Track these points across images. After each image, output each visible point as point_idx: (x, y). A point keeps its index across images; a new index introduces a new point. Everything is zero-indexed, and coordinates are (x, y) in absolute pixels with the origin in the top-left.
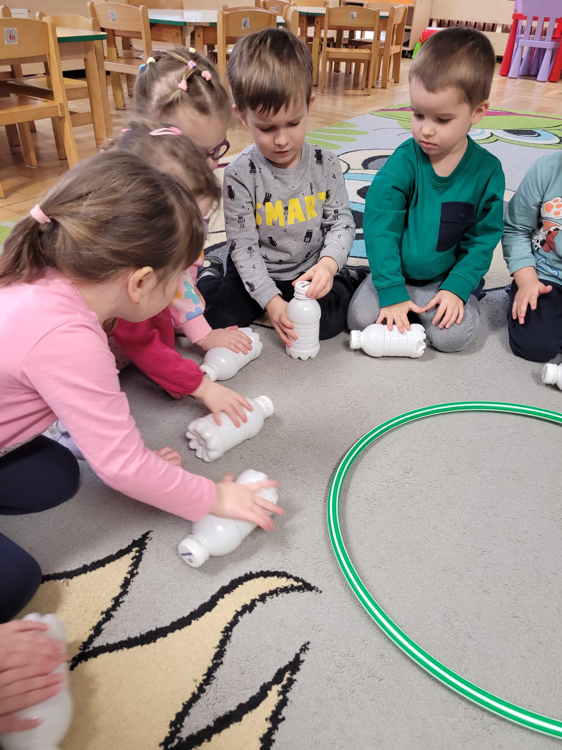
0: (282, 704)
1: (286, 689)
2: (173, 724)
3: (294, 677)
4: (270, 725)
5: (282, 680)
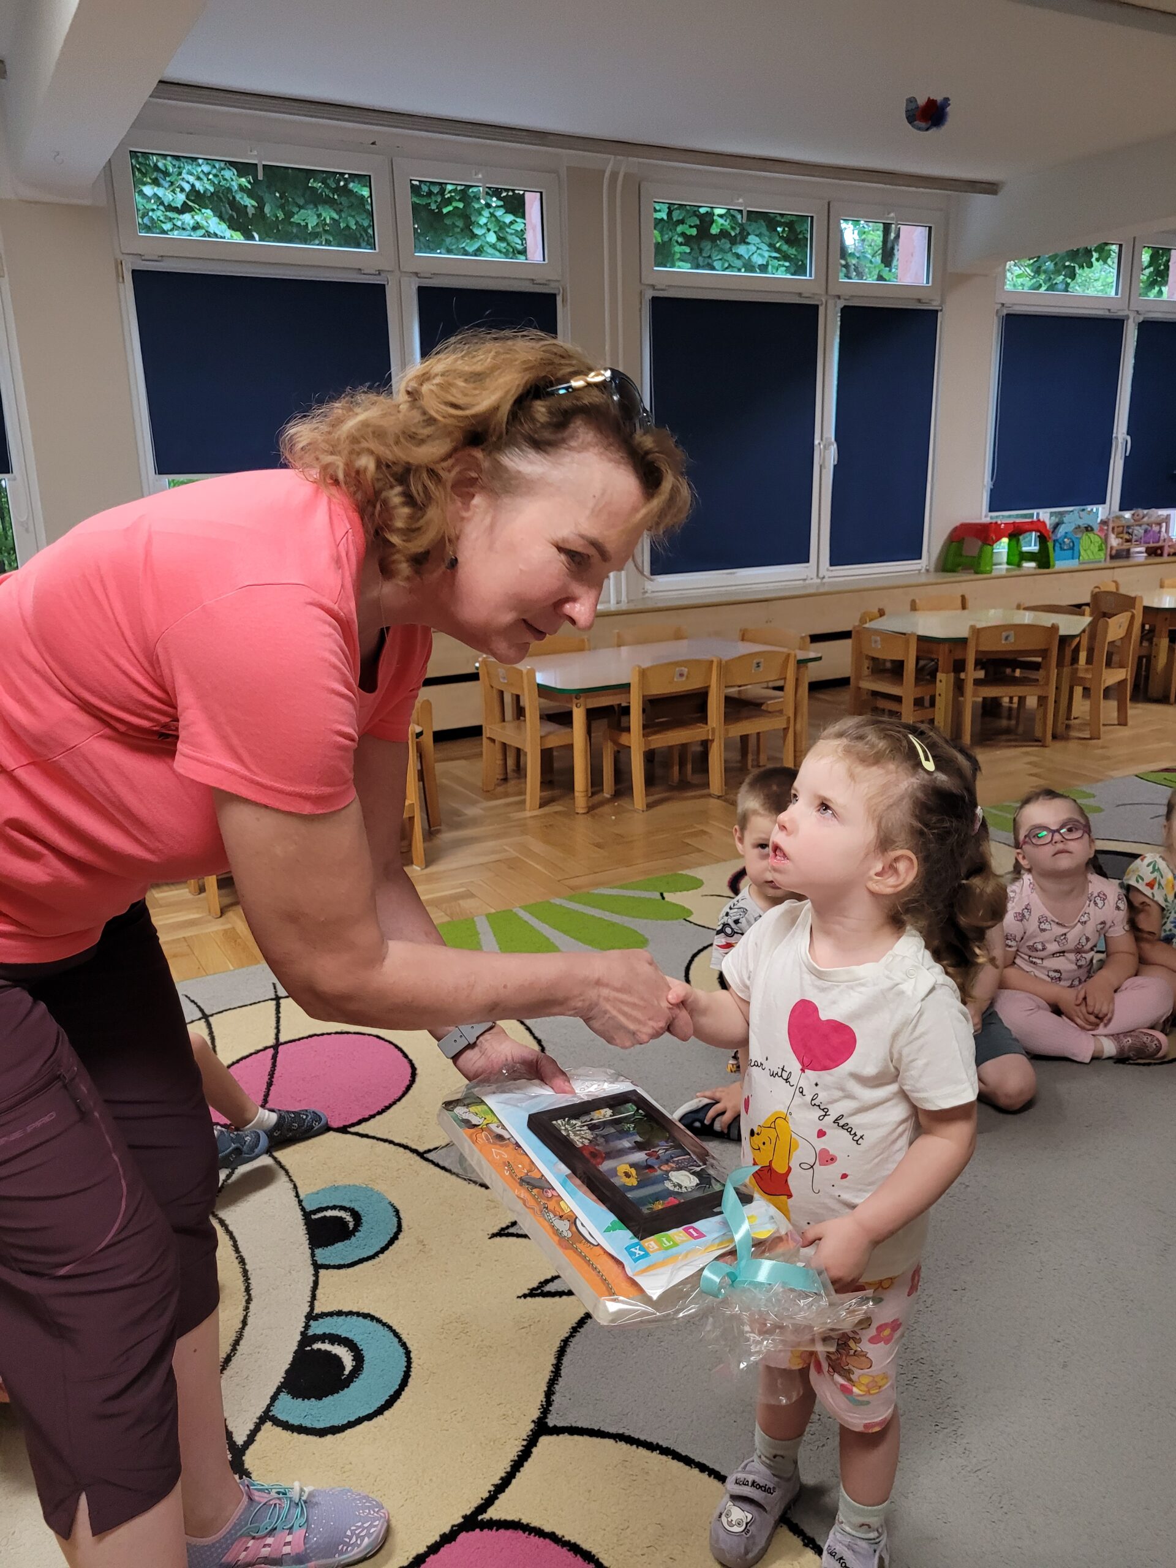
2: (540, 1283)
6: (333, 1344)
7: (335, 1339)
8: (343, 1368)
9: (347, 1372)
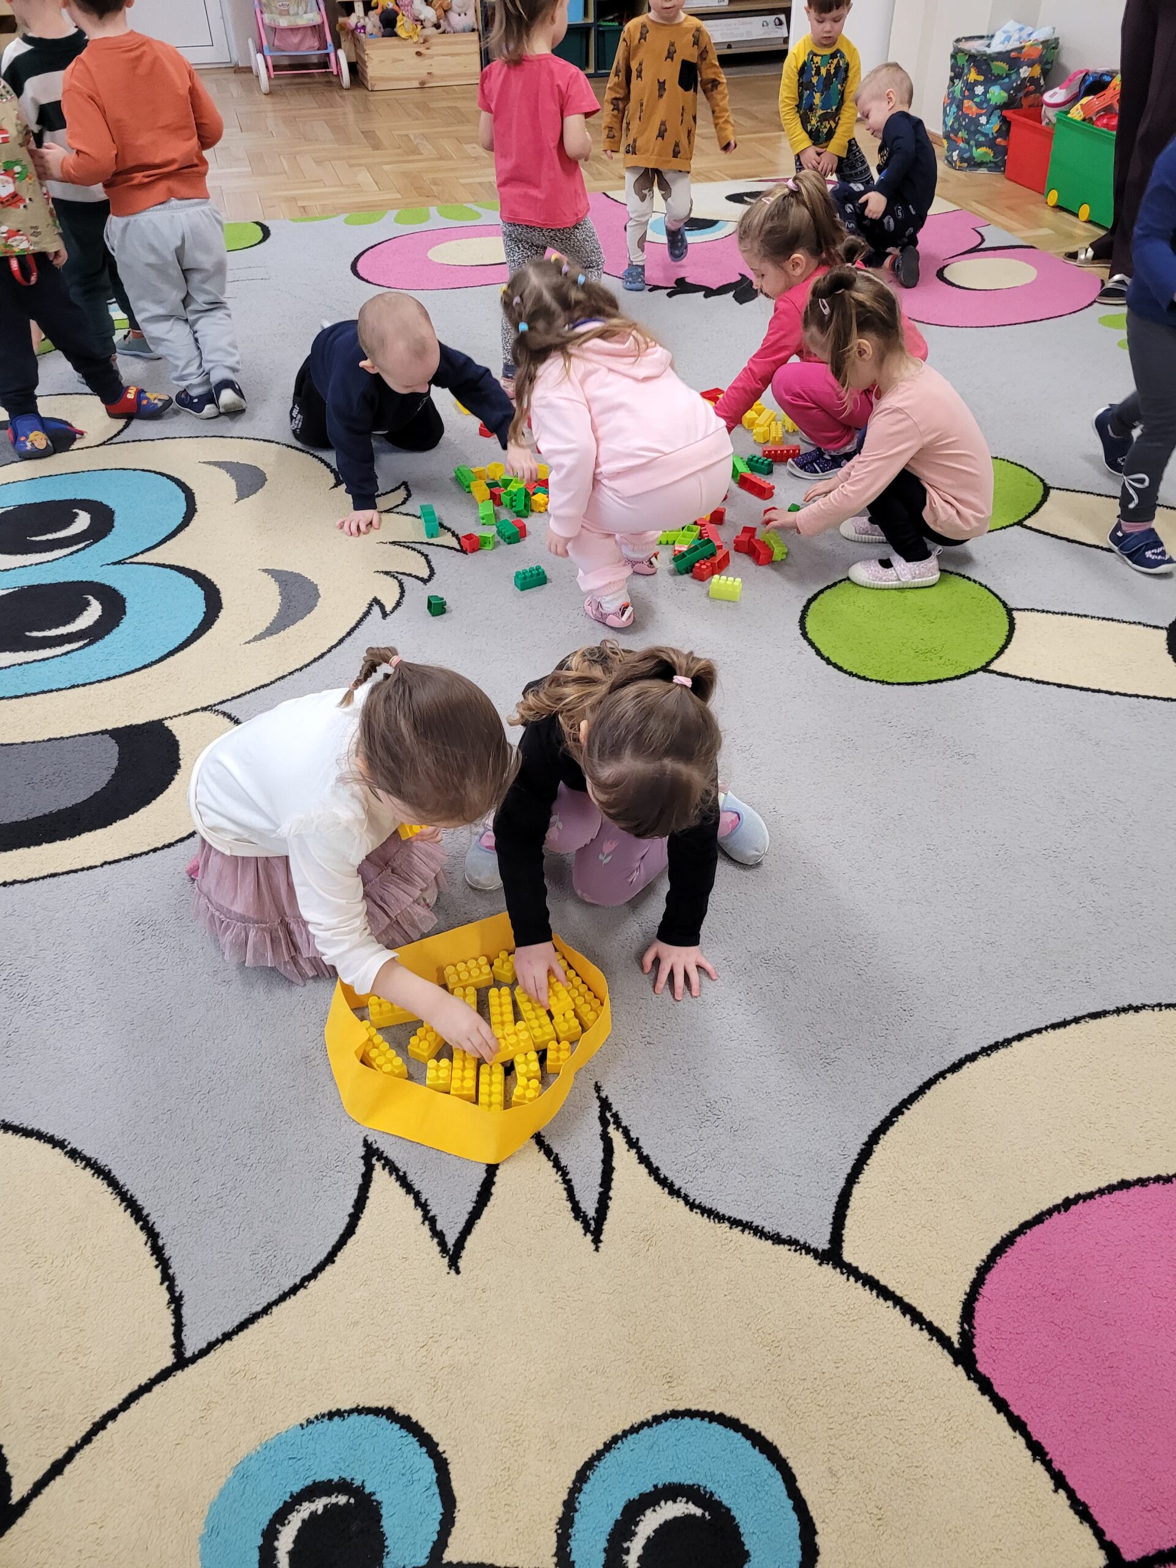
0: (626, 1132)
1: (618, 1123)
2: (576, 1218)
3: (614, 1111)
4: (635, 1151)
5: (609, 1121)
6: (634, 1534)
7: (623, 1530)
8: (690, 1517)
9: (698, 1512)
